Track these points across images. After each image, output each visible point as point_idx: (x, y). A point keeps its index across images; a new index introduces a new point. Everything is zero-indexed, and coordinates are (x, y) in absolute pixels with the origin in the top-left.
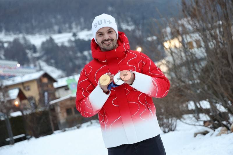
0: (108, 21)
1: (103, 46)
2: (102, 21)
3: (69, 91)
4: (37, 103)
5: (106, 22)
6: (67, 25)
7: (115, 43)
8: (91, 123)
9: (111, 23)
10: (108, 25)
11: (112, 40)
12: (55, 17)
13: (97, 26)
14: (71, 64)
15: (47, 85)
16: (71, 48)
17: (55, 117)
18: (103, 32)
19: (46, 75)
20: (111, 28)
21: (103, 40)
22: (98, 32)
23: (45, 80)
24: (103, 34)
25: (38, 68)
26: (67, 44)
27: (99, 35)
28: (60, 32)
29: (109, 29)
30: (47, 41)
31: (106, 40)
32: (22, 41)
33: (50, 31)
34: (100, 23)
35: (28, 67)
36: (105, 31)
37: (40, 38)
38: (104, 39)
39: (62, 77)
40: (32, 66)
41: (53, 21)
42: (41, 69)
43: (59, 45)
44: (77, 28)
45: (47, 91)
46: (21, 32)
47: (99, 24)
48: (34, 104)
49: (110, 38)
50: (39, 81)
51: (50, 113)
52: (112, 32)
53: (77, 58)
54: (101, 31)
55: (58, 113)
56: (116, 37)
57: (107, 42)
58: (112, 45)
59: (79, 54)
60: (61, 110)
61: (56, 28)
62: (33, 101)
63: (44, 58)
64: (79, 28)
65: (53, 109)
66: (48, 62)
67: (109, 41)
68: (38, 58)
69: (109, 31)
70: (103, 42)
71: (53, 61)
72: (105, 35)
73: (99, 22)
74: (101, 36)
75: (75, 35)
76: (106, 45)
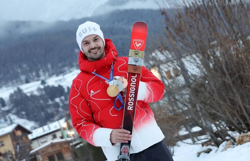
0: (92, 29)
1: (90, 56)
2: (87, 29)
5: (91, 30)
6: (34, 74)
7: (102, 50)
9: (96, 30)
10: (93, 32)
11: (99, 48)
12: (21, 67)
13: (81, 34)
14: (43, 113)
15: (21, 138)
16: (41, 96)
18: (89, 41)
19: (19, 127)
20: (97, 36)
21: (90, 49)
22: (83, 41)
23: (19, 133)
24: (89, 43)
25: (9, 122)
26: (36, 93)
27: (85, 44)
28: (27, 82)
29: (94, 36)
30: (15, 92)
31: (92, 49)
33: (17, 82)
34: (85, 32)
36: (91, 40)
37: (7, 90)
38: (91, 47)
39: (35, 128)
40: (2, 120)
41: (19, 70)
42: (12, 123)
43: (29, 95)
44: (44, 75)
47: (84, 33)
49: (97, 47)
50: (12, 134)
52: (98, 39)
53: (49, 106)
54: (87, 39)
56: (103, 45)
57: (94, 51)
58: (99, 54)
59: (50, 102)
60: (43, 158)
61: (23, 78)
62: (10, 156)
63: (14, 111)
64: (47, 74)
65: (34, 158)
66: (18, 114)
68: (8, 112)
69: (95, 38)
70: (90, 51)
71: (23, 113)
72: (91, 44)
74: (87, 45)
75: (43, 82)
76: (93, 54)
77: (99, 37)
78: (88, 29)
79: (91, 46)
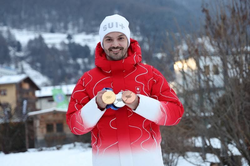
0: (120, 25)
1: (110, 54)
3: (54, 104)
4: (13, 112)
5: (118, 26)
6: (62, 25)
7: (125, 52)
8: (75, 146)
9: (123, 28)
10: (119, 30)
11: (122, 49)
12: (49, 13)
13: (106, 28)
14: (59, 72)
15: (27, 92)
16: (63, 52)
17: (32, 132)
18: (113, 38)
19: (28, 80)
20: (123, 35)
21: (111, 47)
22: (106, 37)
23: (26, 86)
24: (112, 40)
25: (19, 70)
26: (58, 47)
27: (107, 40)
28: (52, 31)
29: (120, 34)
30: (36, 40)
31: (114, 48)
32: (5, 35)
33: (41, 28)
34: (111, 26)
35: (8, 67)
36: (115, 37)
37: (27, 34)
38: (113, 46)
39: (46, 85)
40: (13, 66)
41: (47, 16)
42: (23, 72)
43: (50, 46)
44: (73, 29)
45: (27, 99)
46: (5, 25)
47: (109, 27)
48: (9, 112)
49: (120, 46)
50: (19, 86)
51: (26, 126)
52: (123, 38)
53: (68, 65)
55: (36, 128)
57: (115, 50)
59: (71, 61)
60: (41, 124)
62: (8, 109)
63: (28, 60)
64: (76, 29)
65: (31, 121)
66: (33, 65)
67: (118, 50)
68: (22, 59)
69: (120, 37)
70: (110, 50)
71: (38, 65)
72: (114, 41)
73: (109, 24)
74: (109, 41)
75: (69, 37)
76: (114, 53)
77: (125, 36)
78: (115, 24)
79: (114, 44)
